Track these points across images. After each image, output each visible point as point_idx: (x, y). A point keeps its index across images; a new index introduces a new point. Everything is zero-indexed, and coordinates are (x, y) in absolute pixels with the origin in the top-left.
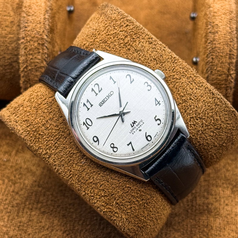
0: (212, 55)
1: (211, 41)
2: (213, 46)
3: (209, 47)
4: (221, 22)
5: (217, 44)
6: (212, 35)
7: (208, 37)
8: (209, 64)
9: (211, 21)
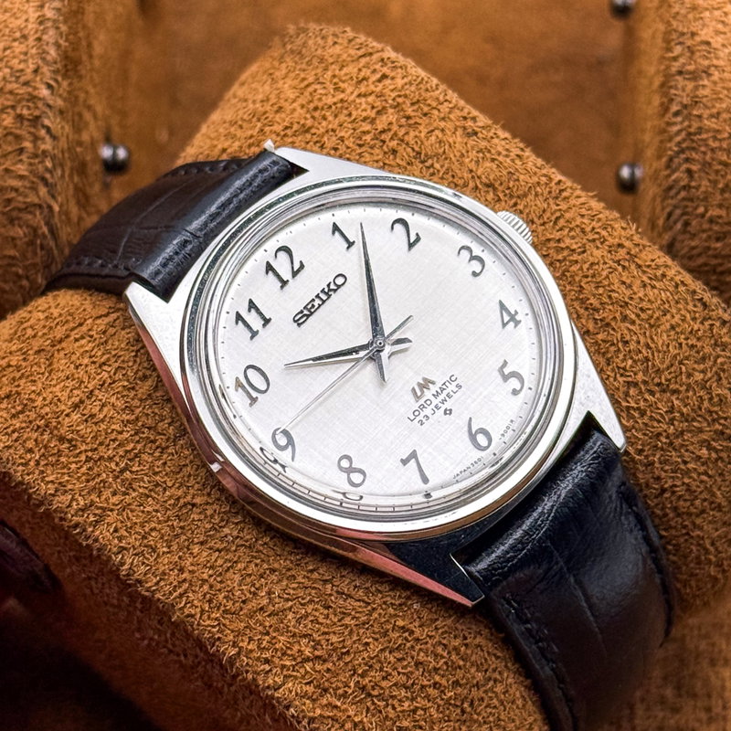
0: (687, 160)
1: (685, 107)
2: (690, 126)
3: (675, 129)
4: (725, 33)
5: (705, 116)
6: (687, 82)
7: (673, 91)
8: (678, 193)
9: (685, 30)
